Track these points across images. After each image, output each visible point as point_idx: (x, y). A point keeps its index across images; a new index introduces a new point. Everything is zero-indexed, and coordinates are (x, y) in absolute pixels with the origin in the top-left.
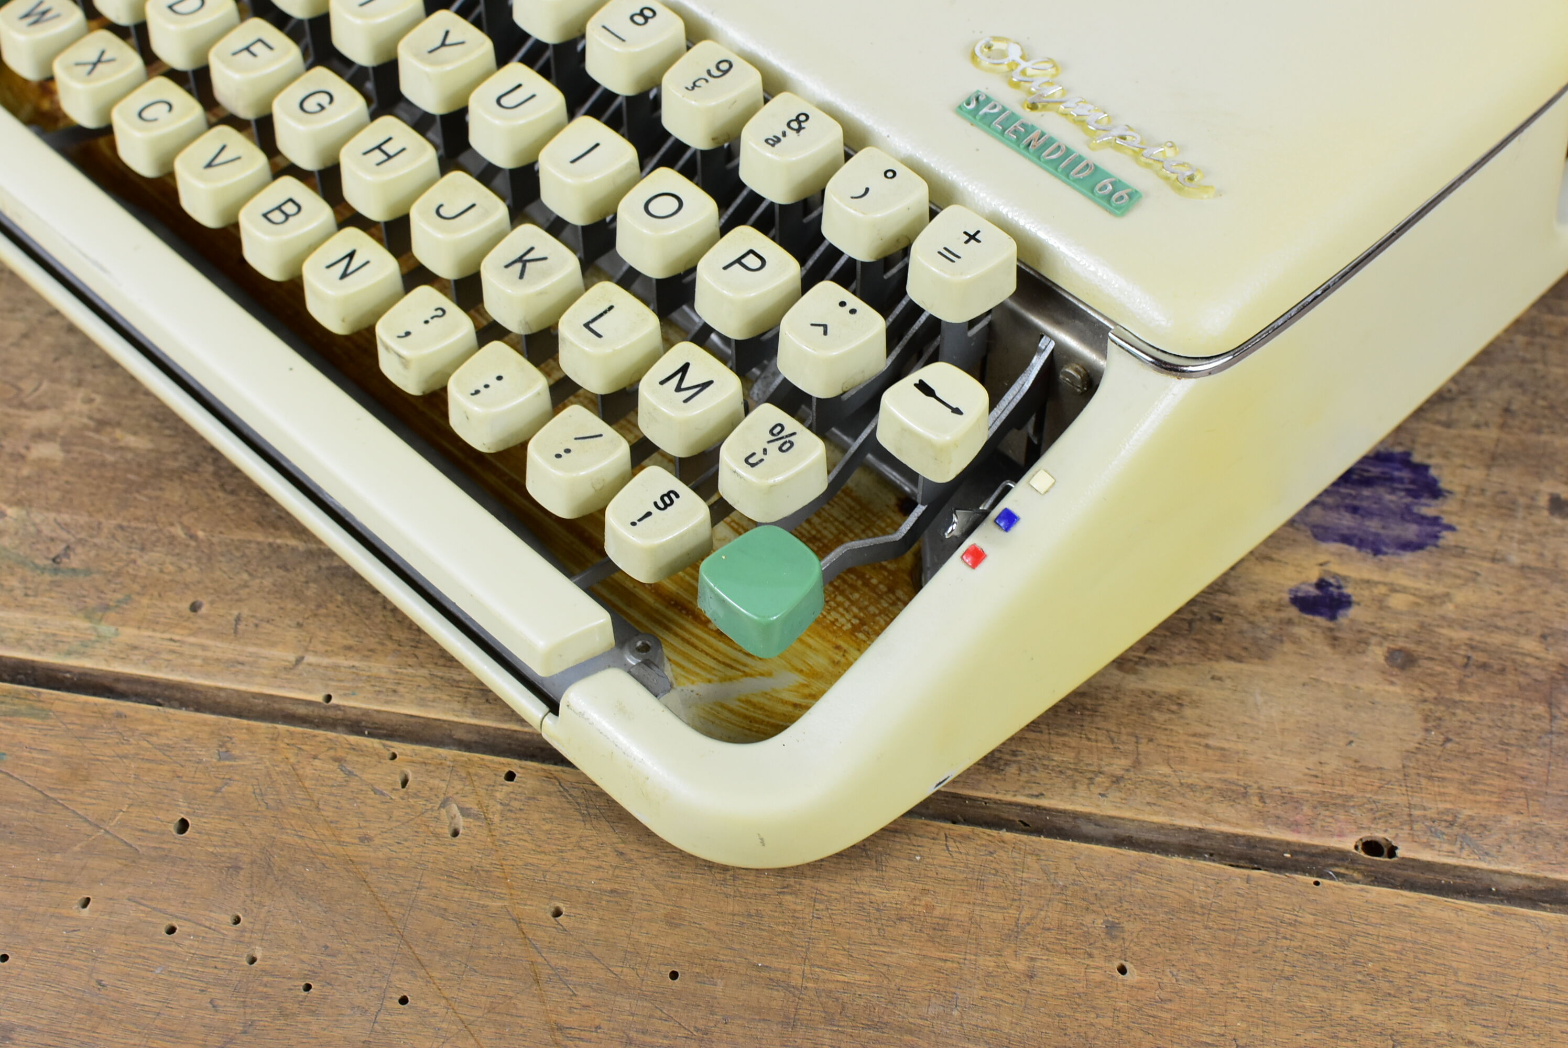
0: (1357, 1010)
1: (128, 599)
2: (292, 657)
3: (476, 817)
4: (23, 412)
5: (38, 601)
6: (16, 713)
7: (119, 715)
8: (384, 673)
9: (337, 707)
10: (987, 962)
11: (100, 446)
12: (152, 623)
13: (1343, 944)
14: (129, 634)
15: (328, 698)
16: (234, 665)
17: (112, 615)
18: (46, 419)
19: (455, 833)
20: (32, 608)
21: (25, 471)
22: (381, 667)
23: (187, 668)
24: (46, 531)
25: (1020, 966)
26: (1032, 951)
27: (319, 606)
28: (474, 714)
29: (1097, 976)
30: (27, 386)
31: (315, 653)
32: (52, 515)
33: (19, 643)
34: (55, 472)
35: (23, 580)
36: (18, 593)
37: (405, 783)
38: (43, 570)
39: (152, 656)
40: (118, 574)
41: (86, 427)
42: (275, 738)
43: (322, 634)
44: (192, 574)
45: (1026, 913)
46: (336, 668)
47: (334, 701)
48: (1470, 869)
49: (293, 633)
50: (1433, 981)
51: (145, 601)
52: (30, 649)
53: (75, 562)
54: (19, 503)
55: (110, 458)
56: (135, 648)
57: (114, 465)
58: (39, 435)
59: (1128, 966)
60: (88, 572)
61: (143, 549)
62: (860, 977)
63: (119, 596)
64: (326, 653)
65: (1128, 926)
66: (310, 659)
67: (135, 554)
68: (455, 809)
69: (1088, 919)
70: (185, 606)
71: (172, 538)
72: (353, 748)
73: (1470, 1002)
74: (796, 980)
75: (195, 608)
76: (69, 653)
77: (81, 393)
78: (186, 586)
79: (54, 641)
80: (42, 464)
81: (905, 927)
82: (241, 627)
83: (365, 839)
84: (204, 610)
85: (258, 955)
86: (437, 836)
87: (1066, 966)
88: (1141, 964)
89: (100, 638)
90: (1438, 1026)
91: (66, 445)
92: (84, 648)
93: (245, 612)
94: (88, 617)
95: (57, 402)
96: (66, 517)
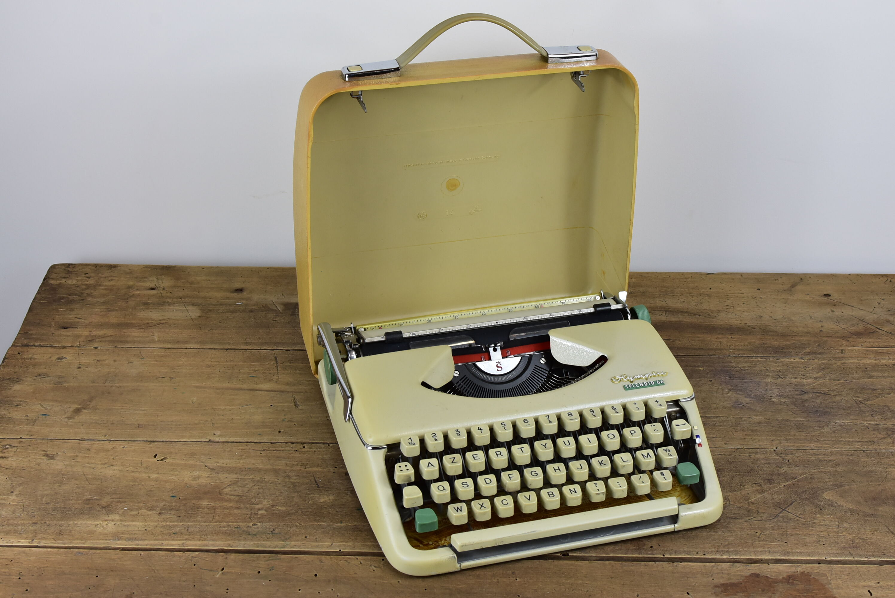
0: (564, 581)
1: (290, 537)
2: (330, 544)
3: (378, 567)
4: (254, 505)
5: (271, 539)
6: (273, 559)
7: (296, 557)
8: (351, 545)
9: (342, 552)
10: (489, 581)
11: (274, 510)
12: (298, 541)
13: (560, 570)
14: (293, 543)
15: (340, 550)
16: (318, 547)
17: (288, 540)
18: (260, 506)
19: (374, 571)
20: (270, 541)
21: (259, 516)
22: (350, 544)
23: (308, 548)
24: (268, 527)
25: (495, 581)
26: (497, 578)
27: (333, 534)
28: (372, 550)
29: (511, 581)
30: (253, 500)
31: (335, 543)
32: (268, 524)
33: (269, 547)
34: (265, 516)
35: (266, 536)
36: (266, 538)
37: (361, 563)
38: (270, 534)
39: (299, 547)
40: (287, 533)
41: (269, 507)
42: (331, 558)
43: (335, 539)
44: (303, 531)
45: (495, 572)
46: (340, 545)
47: (342, 551)
48: (584, 556)
49: (329, 540)
50: (578, 575)
51: (294, 537)
52: (272, 548)
53: (276, 531)
54: (260, 522)
55: (277, 512)
56: (295, 546)
57: (278, 513)
58: (259, 509)
59: (517, 579)
60: (280, 533)
61: (290, 528)
62: (464, 586)
63: (288, 537)
64: (337, 543)
65: (516, 572)
66: (334, 544)
67: (289, 529)
68: (373, 567)
69: (508, 572)
70: (304, 537)
71: (297, 525)
72: (349, 558)
73: (586, 577)
74: (451, 588)
75: (306, 537)
76: (281, 548)
77: (266, 501)
78: (303, 534)
79: (277, 546)
80: (262, 514)
81: (471, 577)
82: (317, 540)
83: (355, 573)
84: (308, 538)
85: (339, 595)
86: (370, 571)
87: (505, 580)
88: (520, 578)
89: (287, 545)
90: (580, 582)
91: (266, 510)
92: (284, 546)
93: (317, 537)
94: (283, 541)
95: (261, 503)
96: (271, 524)
